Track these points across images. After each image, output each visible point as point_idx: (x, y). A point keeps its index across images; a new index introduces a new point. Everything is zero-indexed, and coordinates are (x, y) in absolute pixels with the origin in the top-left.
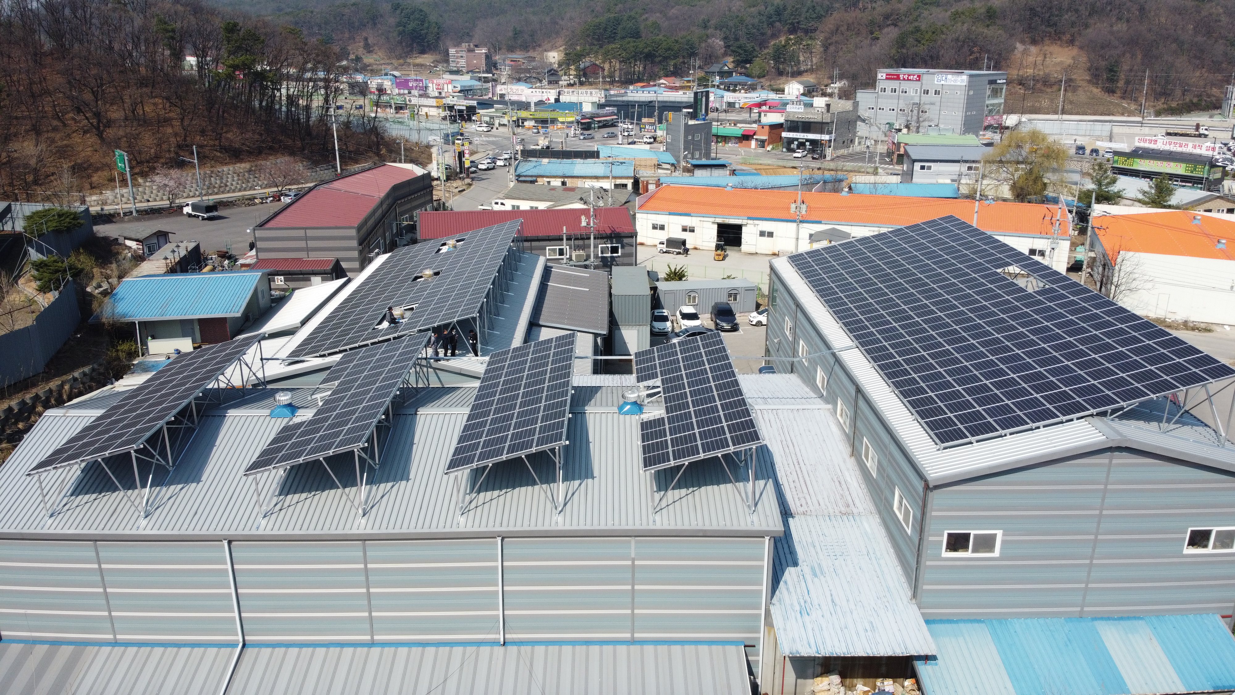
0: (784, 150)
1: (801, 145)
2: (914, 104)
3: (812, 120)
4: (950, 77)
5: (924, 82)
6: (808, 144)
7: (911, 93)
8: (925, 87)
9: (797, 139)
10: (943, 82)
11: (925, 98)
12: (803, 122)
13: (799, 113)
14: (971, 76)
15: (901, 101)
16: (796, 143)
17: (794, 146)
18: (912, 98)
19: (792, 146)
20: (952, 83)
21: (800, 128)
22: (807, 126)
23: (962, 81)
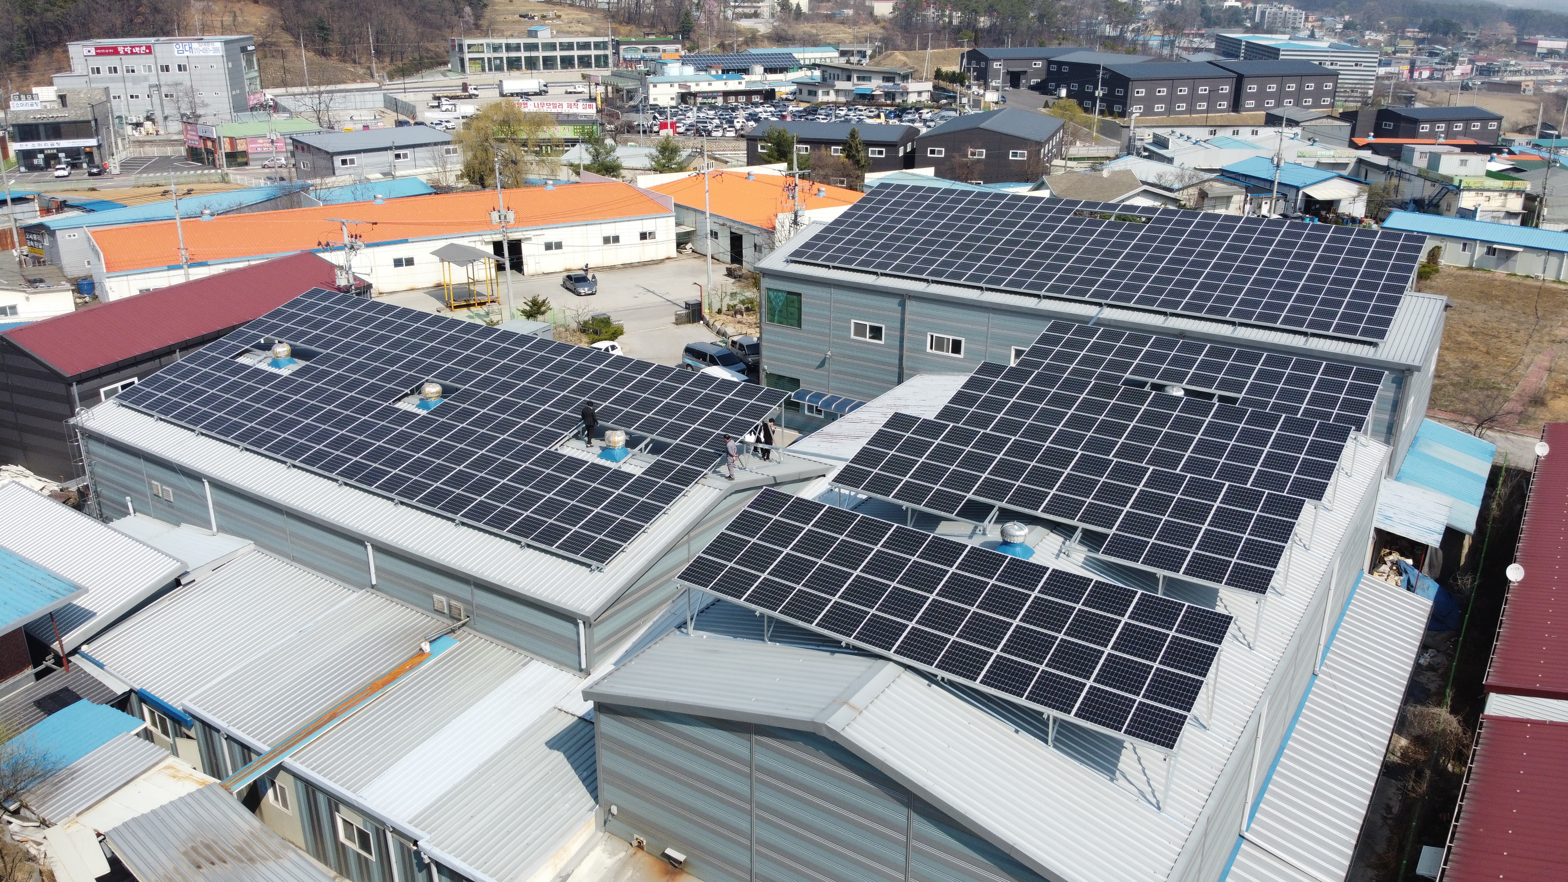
0: (23, 169)
1: (51, 159)
2: (150, 86)
3: (61, 120)
4: (195, 45)
5: (158, 55)
6: (62, 155)
7: (141, 71)
8: (162, 62)
9: (41, 151)
10: (187, 54)
11: (164, 76)
12: (45, 124)
13: (35, 111)
14: (226, 43)
15: (129, 85)
16: (41, 156)
17: (40, 160)
18: (146, 79)
19: (35, 162)
20: (202, 54)
21: (42, 134)
22: (55, 130)
23: (216, 50)
